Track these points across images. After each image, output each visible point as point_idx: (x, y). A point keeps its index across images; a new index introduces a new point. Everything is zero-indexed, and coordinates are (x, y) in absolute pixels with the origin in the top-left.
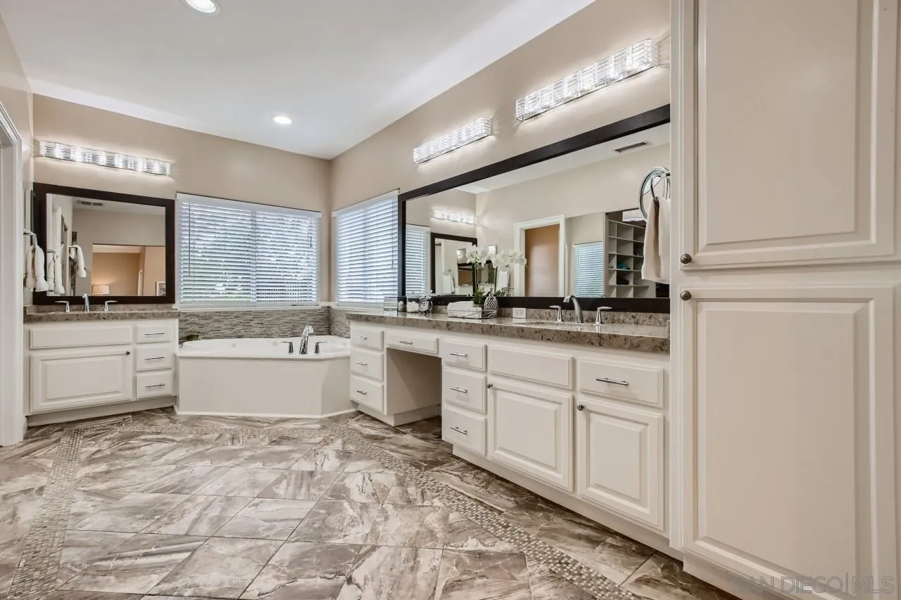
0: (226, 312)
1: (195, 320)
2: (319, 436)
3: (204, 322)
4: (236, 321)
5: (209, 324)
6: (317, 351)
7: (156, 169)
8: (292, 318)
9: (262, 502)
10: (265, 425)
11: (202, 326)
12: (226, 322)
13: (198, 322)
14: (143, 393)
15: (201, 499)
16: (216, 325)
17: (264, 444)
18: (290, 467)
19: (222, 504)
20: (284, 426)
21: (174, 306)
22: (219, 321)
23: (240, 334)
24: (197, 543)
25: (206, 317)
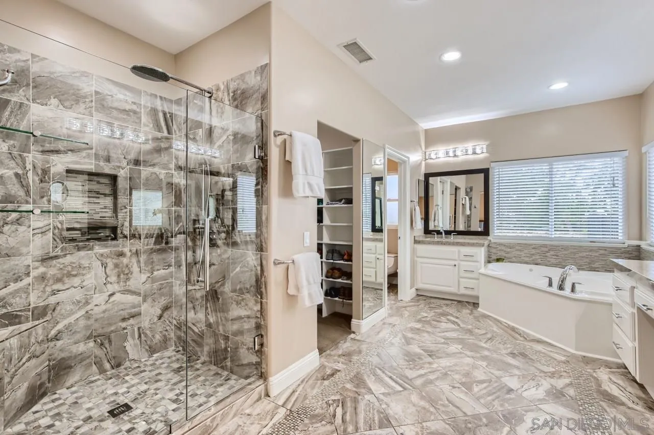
0: (526, 244)
1: (503, 248)
2: (553, 367)
3: (509, 250)
4: (534, 251)
5: (513, 251)
6: (573, 290)
7: (478, 151)
8: (590, 254)
9: (459, 388)
10: (522, 339)
11: (508, 253)
12: (526, 251)
13: (505, 249)
14: (463, 291)
15: (435, 366)
16: (518, 253)
17: (504, 352)
18: (502, 377)
19: (440, 375)
20: (533, 346)
21: (489, 238)
22: (520, 251)
23: (536, 262)
24: (409, 387)
25: (510, 246)
